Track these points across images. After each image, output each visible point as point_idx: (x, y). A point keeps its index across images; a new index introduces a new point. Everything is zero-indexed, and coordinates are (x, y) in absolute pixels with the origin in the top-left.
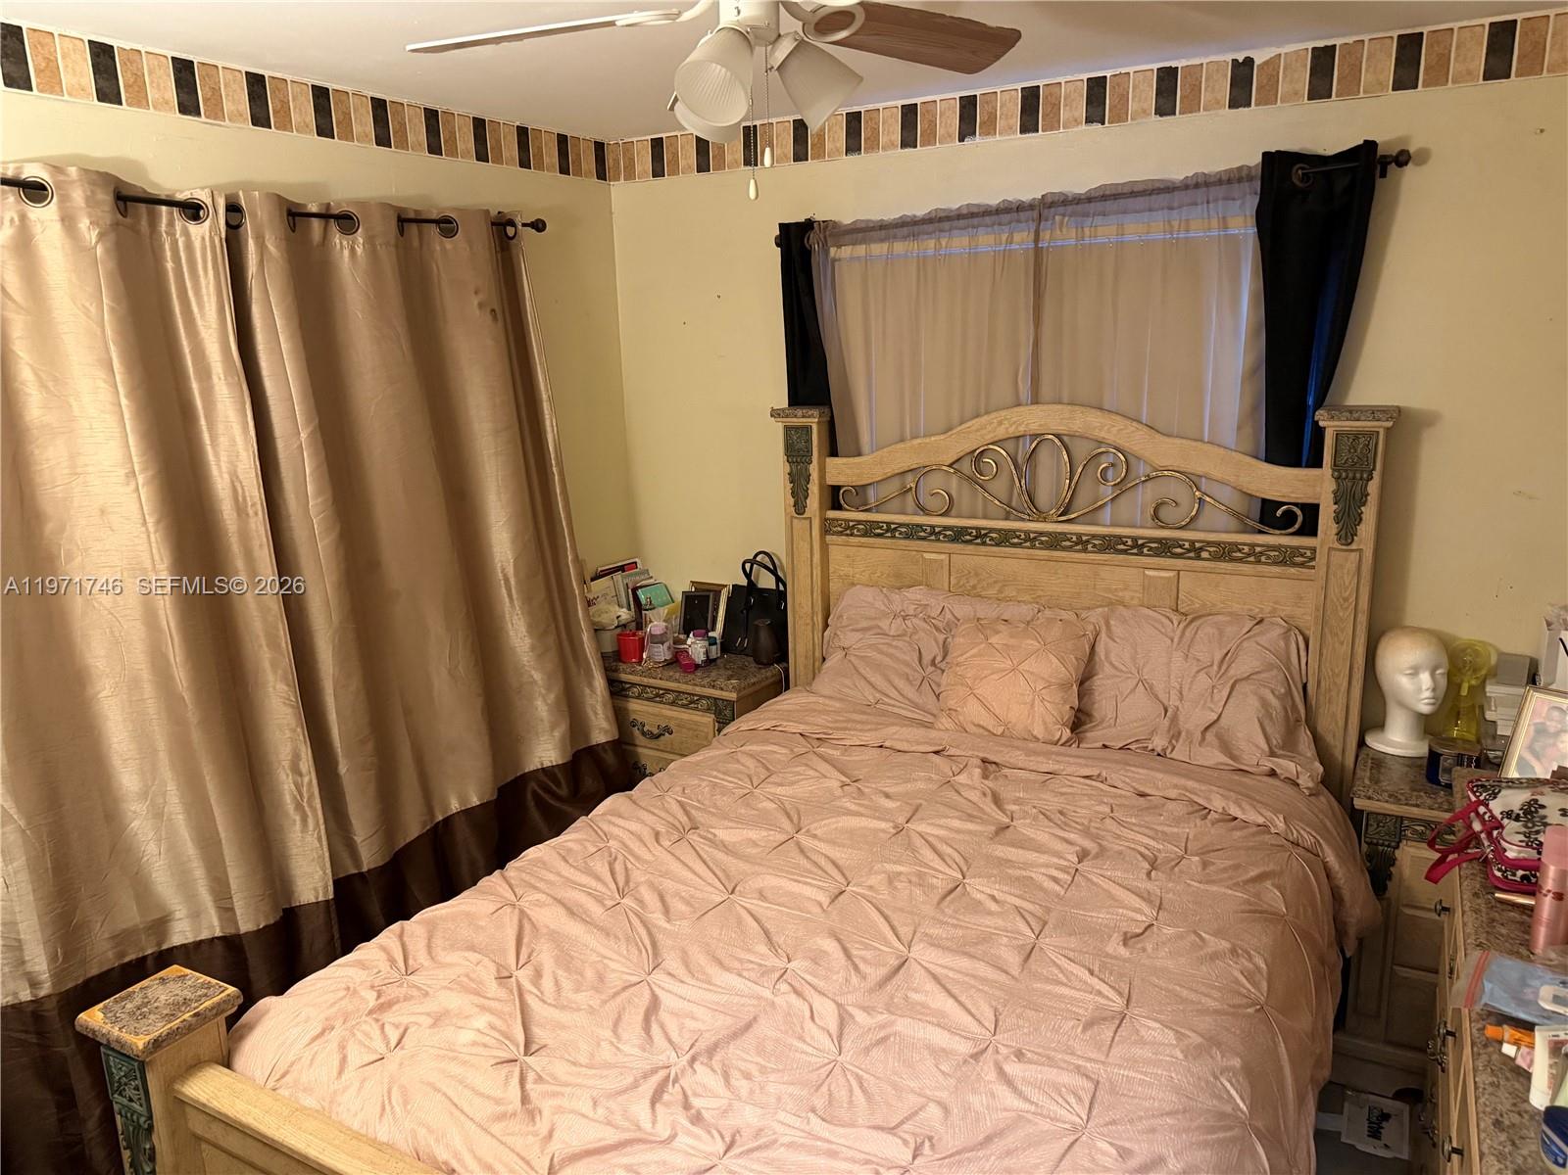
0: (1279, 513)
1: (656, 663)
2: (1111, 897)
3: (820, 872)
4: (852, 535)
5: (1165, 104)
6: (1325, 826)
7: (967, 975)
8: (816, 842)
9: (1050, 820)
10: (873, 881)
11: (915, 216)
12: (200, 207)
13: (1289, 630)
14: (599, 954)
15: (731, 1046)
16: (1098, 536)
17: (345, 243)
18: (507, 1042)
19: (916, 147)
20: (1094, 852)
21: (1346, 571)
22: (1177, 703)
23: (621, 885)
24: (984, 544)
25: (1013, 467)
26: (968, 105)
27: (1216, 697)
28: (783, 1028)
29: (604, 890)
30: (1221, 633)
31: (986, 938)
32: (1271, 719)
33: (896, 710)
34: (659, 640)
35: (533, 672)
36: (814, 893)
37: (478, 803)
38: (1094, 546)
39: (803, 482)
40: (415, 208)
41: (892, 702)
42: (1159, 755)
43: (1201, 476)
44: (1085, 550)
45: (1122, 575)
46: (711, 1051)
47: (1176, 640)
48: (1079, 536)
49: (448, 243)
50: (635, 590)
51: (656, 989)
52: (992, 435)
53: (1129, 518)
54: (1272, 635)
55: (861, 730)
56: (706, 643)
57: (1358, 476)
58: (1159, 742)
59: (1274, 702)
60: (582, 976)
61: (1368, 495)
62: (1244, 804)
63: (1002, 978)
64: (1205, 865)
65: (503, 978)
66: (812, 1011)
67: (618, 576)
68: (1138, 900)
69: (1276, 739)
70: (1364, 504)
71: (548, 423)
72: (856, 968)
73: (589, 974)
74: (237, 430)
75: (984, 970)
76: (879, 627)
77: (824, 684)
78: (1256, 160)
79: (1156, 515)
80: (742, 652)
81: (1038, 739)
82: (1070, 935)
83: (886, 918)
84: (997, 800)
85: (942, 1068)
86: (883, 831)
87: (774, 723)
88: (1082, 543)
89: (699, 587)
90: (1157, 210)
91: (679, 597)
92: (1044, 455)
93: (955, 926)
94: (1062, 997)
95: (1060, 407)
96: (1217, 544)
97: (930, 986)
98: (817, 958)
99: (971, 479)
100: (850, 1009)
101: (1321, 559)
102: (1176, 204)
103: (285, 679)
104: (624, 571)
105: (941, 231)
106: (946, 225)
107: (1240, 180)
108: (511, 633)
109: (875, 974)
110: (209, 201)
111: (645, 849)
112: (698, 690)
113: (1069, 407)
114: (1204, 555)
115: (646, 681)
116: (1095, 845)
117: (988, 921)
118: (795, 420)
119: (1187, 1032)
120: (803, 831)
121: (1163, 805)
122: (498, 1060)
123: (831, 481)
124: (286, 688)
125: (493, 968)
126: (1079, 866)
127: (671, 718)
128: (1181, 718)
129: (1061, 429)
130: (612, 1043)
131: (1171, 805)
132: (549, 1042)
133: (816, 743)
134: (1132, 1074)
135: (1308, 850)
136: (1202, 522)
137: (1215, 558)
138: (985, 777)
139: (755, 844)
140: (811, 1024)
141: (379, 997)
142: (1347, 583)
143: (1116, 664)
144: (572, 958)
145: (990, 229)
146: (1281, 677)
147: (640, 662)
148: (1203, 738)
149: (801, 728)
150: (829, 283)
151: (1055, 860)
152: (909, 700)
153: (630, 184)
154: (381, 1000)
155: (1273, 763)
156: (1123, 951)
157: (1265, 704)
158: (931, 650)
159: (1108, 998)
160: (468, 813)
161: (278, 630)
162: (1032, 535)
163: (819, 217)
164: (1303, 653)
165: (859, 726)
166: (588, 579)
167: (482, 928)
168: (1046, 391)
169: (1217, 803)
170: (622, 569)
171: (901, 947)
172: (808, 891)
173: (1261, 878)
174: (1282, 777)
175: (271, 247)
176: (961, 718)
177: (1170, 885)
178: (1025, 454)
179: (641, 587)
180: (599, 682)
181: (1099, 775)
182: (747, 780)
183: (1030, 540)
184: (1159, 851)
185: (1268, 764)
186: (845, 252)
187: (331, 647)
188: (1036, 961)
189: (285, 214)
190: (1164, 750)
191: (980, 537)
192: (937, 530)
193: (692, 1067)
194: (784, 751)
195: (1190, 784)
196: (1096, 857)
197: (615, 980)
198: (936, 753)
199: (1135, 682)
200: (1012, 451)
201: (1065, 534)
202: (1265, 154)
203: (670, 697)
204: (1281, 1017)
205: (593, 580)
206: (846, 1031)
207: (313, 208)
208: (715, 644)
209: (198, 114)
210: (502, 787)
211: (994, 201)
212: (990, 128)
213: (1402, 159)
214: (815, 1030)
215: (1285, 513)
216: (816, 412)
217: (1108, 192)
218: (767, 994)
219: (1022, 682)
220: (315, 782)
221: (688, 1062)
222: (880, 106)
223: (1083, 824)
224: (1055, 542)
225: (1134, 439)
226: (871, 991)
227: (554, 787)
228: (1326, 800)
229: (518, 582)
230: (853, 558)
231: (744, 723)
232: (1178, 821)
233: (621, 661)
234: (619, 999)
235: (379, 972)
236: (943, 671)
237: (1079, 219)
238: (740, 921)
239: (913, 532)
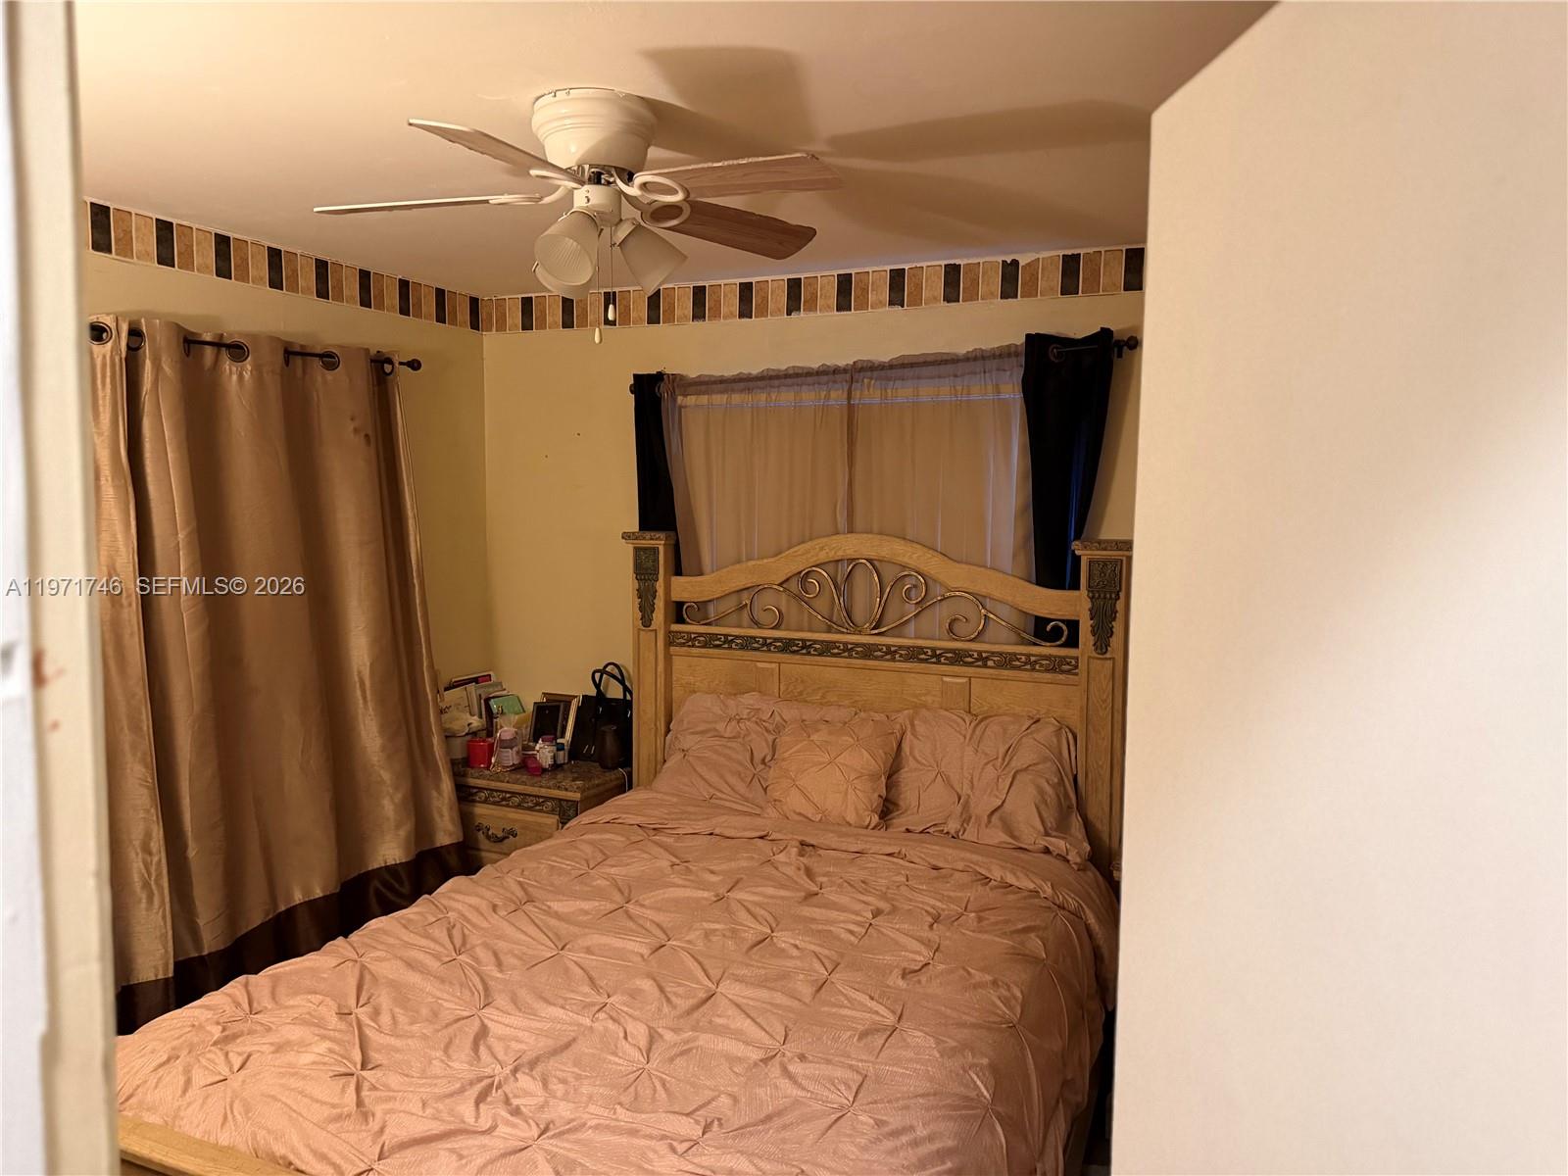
0: (1049, 628)
1: (504, 767)
2: (897, 943)
3: (644, 931)
4: (693, 646)
5: (951, 294)
6: (1089, 894)
7: (764, 1003)
8: (644, 910)
9: (854, 887)
10: (691, 936)
11: (750, 374)
12: (106, 331)
13: (1061, 729)
14: (434, 996)
15: (551, 1062)
16: (904, 647)
17: (234, 369)
18: (344, 1061)
19: (751, 317)
20: (887, 910)
21: (1102, 676)
22: (969, 792)
23: (457, 946)
24: (809, 653)
25: (833, 587)
26: (794, 285)
27: (1001, 787)
28: (598, 1046)
29: (441, 949)
30: (1005, 731)
31: (784, 976)
32: (1046, 804)
33: (727, 804)
34: (507, 744)
35: (382, 772)
36: (637, 946)
37: (321, 895)
38: (901, 656)
39: (651, 598)
40: (302, 343)
41: (724, 796)
42: (953, 837)
43: (985, 597)
44: (893, 660)
45: (924, 681)
46: (533, 1064)
47: (968, 738)
48: (888, 647)
49: (330, 375)
50: (487, 700)
51: (486, 1021)
52: (815, 559)
53: (928, 633)
54: (1046, 733)
55: (695, 820)
56: (555, 748)
57: (1108, 596)
58: (953, 826)
59: (1048, 789)
60: (417, 1012)
61: (1117, 612)
62: (1019, 873)
63: (795, 1004)
64: (980, 919)
65: (343, 1014)
66: (626, 1033)
67: (472, 687)
68: (919, 944)
69: (1051, 821)
70: (1114, 619)
71: (412, 538)
72: (668, 1000)
73: (424, 1011)
74: (118, 527)
75: (780, 998)
76: (716, 730)
77: (663, 782)
78: (1021, 340)
79: (951, 629)
80: (588, 758)
81: (850, 825)
82: (857, 971)
83: (700, 963)
84: (809, 873)
85: (736, 1069)
86: (706, 899)
87: (614, 816)
88: (891, 653)
89: (552, 698)
90: (945, 377)
91: (530, 708)
92: (859, 578)
93: (759, 968)
94: (843, 1017)
95: (870, 536)
96: (1000, 654)
97: (732, 1011)
98: (634, 994)
99: (798, 597)
100: (660, 1030)
101: (1082, 665)
102: (959, 374)
103: (143, 761)
104: (477, 683)
105: (771, 387)
106: (776, 382)
107: (1009, 355)
108: (363, 733)
109: (683, 1004)
110: (113, 326)
111: (481, 918)
112: (544, 792)
113: (879, 536)
114: (990, 663)
115: (494, 785)
116: (889, 905)
117: (790, 963)
118: (643, 542)
119: (944, 1039)
120: (633, 901)
121: (951, 875)
122: (337, 1073)
123: (676, 597)
124: (144, 770)
125: (335, 1007)
126: (873, 922)
127: (516, 821)
128: (972, 805)
129: (872, 554)
130: (442, 1061)
131: (957, 875)
132: (385, 1062)
133: (652, 832)
134: (895, 1069)
135: (1073, 914)
136: (988, 635)
137: (999, 666)
138: (801, 854)
139: (586, 913)
140: (624, 1042)
141: (224, 1030)
142: (1104, 687)
143: (920, 759)
144: (409, 1000)
145: (811, 387)
146: (1054, 768)
147: (488, 768)
148: (989, 821)
149: (639, 820)
150: (676, 426)
151: (853, 917)
152: (740, 795)
153: (501, 335)
154: (226, 1033)
155: (1046, 841)
156: (901, 983)
157: (1041, 792)
158: (762, 750)
159: (883, 1016)
160: (311, 904)
161: (141, 713)
162: (850, 646)
163: (670, 370)
164: (1072, 748)
165: (692, 817)
166: (442, 689)
167: (324, 979)
168: (859, 523)
169: (996, 873)
170: (476, 680)
171: (710, 985)
172: (631, 946)
173: (1027, 930)
174: (1055, 854)
175: (167, 368)
176: (785, 808)
177: (948, 934)
178: (845, 573)
179: (493, 697)
180: (447, 785)
181: (899, 852)
182: (584, 862)
183: (848, 650)
184: (943, 910)
185: (1042, 842)
186: (691, 400)
187: (190, 732)
188: (826, 991)
189: (182, 340)
190: (957, 832)
191: (806, 647)
192: (768, 641)
193: (515, 1076)
194: (619, 838)
195: (975, 857)
196: (888, 914)
197: (446, 1016)
198: (761, 838)
199: (934, 774)
200: (832, 573)
201: (877, 645)
202: (1029, 337)
203: (516, 800)
204: (1030, 1035)
205: (446, 689)
206: (654, 1047)
207: (208, 337)
208: (563, 749)
209: (110, 252)
210: (345, 882)
211: (815, 365)
212: (812, 306)
213: (1132, 343)
214: (627, 1046)
215: (1053, 627)
216: (662, 535)
217: (906, 362)
218: (587, 1022)
219: (838, 773)
220: (164, 861)
221: (511, 1071)
222: (722, 282)
223: (881, 890)
224: (868, 652)
225: (933, 565)
226: (680, 1017)
227: (397, 886)
228: (1092, 874)
229: (372, 685)
230: (695, 668)
231: (585, 818)
232: (962, 887)
233: (469, 766)
234: (451, 1030)
235: (224, 1011)
236: (770, 767)
237: (884, 382)
238: (567, 970)
239: (747, 643)
